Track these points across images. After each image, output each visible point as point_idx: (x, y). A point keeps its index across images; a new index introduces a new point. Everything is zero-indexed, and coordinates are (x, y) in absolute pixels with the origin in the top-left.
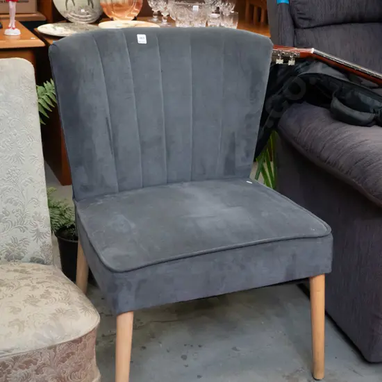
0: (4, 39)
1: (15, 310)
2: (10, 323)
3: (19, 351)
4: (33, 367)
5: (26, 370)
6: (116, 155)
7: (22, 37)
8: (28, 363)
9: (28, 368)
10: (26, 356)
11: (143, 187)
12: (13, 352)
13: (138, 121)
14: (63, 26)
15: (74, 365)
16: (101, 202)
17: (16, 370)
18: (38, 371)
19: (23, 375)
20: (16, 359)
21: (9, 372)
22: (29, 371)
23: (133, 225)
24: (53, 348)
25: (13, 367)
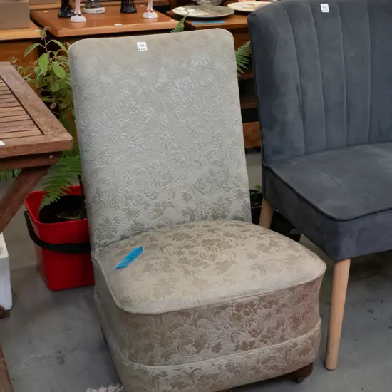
0: (142, 22)
1: (252, 257)
2: (251, 266)
3: (265, 292)
4: (274, 307)
5: (269, 309)
6: (304, 119)
7: (159, 20)
8: (271, 303)
9: (270, 308)
10: (270, 296)
11: (326, 150)
12: (260, 292)
13: (323, 86)
14: (194, 8)
15: (307, 306)
16: (294, 163)
17: (261, 309)
18: (278, 311)
19: (266, 314)
20: (262, 298)
21: (255, 311)
22: (272, 310)
23: (339, 181)
24: (292, 289)
25: (259, 306)
